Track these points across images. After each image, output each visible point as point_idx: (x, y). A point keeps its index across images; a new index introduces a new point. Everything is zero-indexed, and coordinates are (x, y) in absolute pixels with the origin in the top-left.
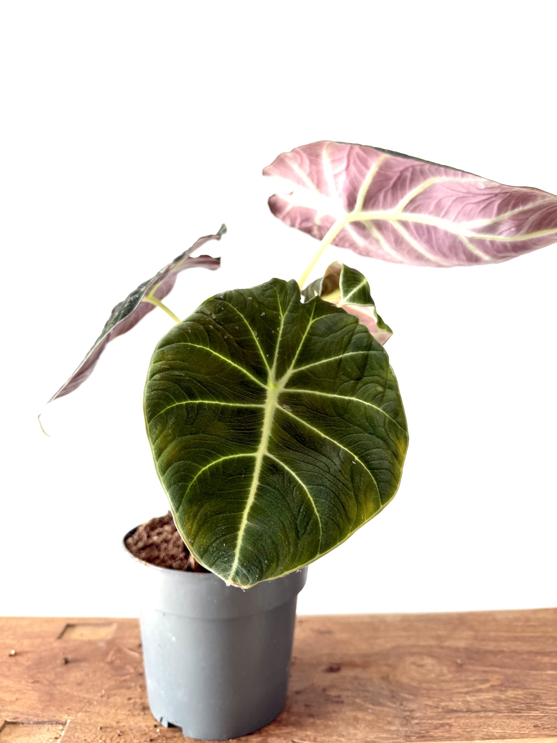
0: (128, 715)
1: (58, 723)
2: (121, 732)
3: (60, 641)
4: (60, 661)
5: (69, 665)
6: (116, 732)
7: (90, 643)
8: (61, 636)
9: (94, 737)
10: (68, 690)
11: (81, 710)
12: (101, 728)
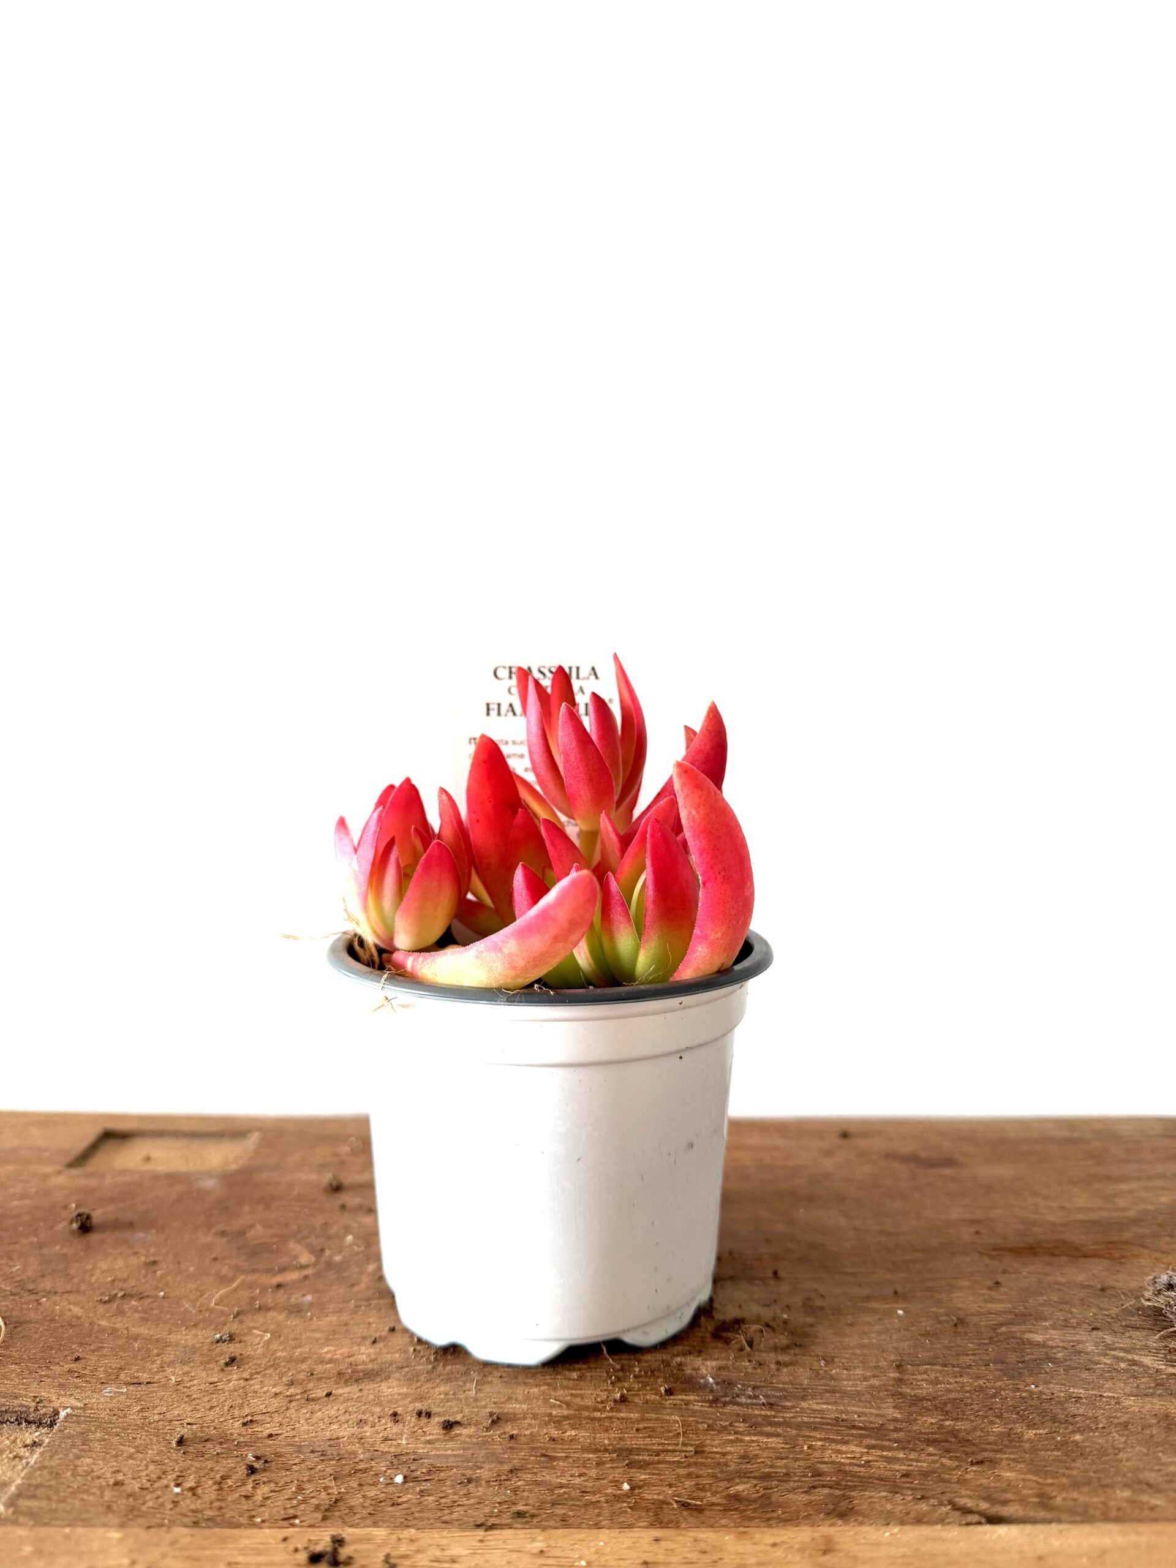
0: (291, 1399)
1: (23, 1419)
2: (258, 1458)
3: (74, 1172)
4: (65, 1226)
5: (94, 1237)
6: (243, 1457)
7: (173, 1178)
8: (83, 1159)
9: (154, 1476)
10: (77, 1310)
11: (113, 1377)
12: (181, 1442)
